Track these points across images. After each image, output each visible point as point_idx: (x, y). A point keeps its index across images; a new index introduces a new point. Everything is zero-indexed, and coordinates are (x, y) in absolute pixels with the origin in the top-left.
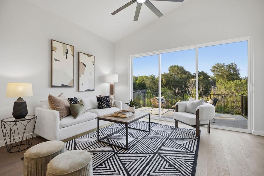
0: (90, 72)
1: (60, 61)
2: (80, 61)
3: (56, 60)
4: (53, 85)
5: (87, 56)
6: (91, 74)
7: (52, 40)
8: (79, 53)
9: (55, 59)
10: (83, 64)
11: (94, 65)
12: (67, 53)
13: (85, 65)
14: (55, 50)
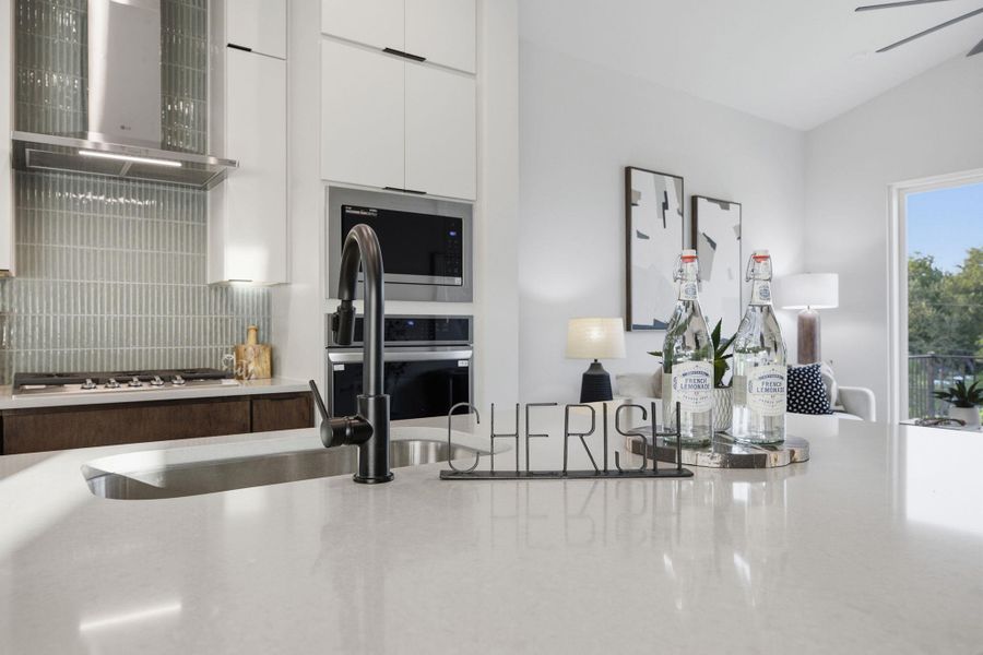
0: (729, 270)
1: (647, 238)
2: (701, 229)
3: (640, 235)
4: (635, 321)
5: (717, 206)
6: (731, 277)
7: (628, 171)
8: (694, 200)
9: (638, 233)
10: (709, 240)
11: (739, 238)
12: (665, 206)
13: (713, 245)
14: (638, 202)
